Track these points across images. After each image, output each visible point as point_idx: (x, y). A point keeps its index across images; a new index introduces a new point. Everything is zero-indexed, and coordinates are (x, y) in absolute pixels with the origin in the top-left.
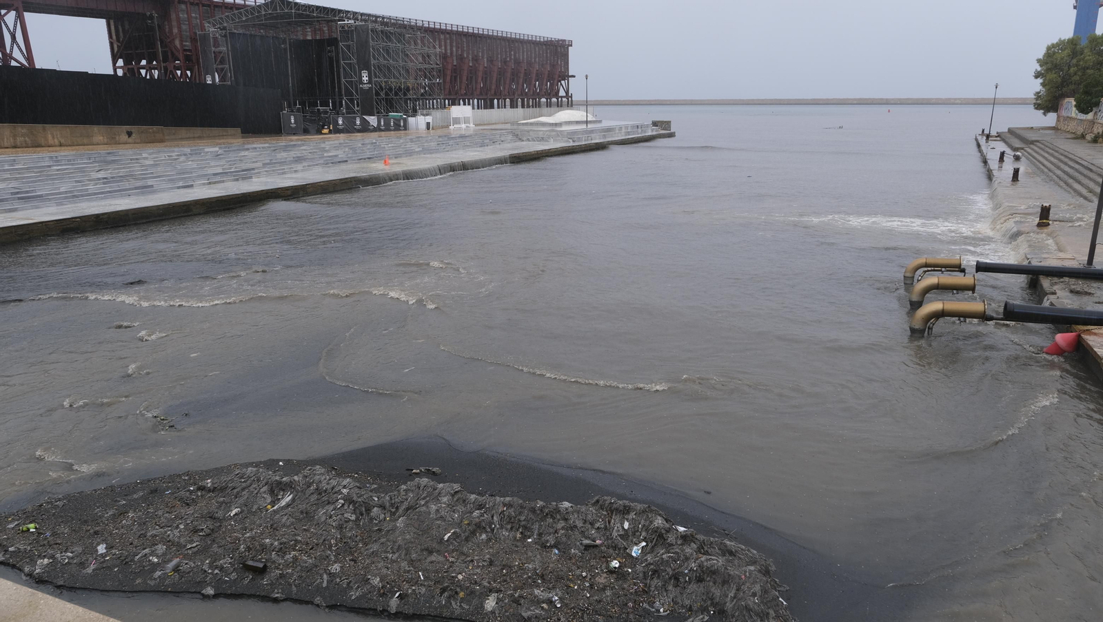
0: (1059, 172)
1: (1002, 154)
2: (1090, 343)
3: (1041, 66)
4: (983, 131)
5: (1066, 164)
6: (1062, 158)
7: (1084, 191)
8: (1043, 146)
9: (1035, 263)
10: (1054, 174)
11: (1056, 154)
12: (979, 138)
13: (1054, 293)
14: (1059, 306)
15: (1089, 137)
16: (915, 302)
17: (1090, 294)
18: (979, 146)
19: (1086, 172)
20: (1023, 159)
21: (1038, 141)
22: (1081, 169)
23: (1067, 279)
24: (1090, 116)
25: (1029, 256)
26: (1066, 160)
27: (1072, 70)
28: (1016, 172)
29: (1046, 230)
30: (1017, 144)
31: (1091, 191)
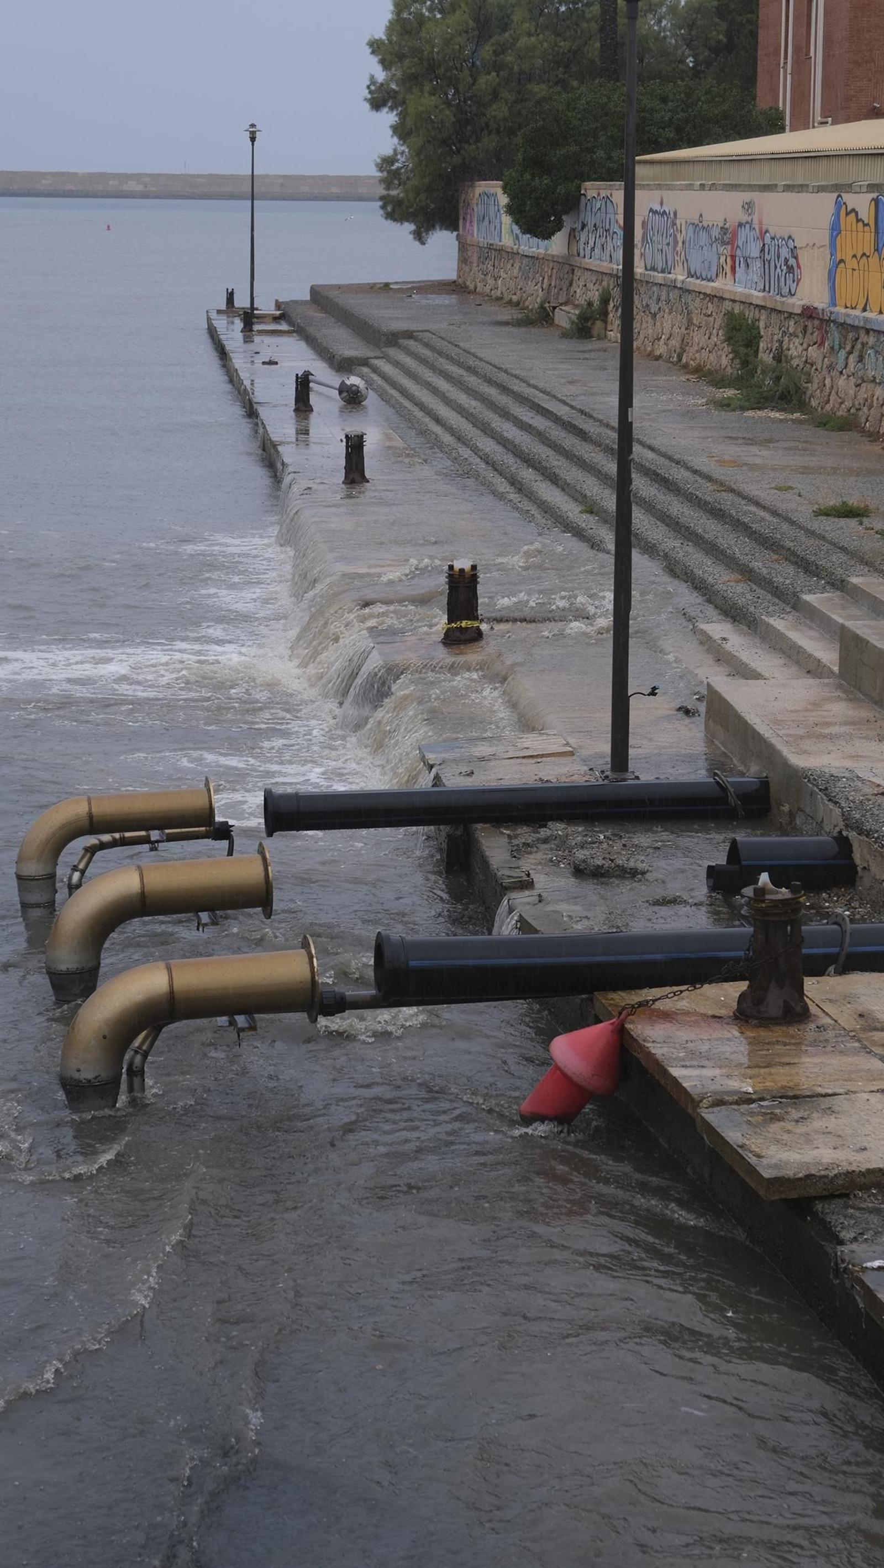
0: (487, 445)
1: (303, 384)
2: (658, 1051)
3: (385, 64)
4: (230, 297)
5: (505, 414)
6: (492, 392)
7: (572, 510)
8: (426, 353)
9: (454, 781)
10: (476, 450)
11: (472, 380)
12: (220, 323)
13: (527, 884)
14: (547, 930)
15: (564, 317)
16: (69, 973)
17: (634, 874)
18: (222, 353)
19: (569, 441)
20: (372, 400)
21: (409, 335)
22: (557, 433)
23: (557, 828)
24: (557, 245)
25: (431, 757)
26: (504, 400)
27: (486, 81)
28: (355, 446)
29: (472, 656)
30: (350, 347)
31: (591, 509)
